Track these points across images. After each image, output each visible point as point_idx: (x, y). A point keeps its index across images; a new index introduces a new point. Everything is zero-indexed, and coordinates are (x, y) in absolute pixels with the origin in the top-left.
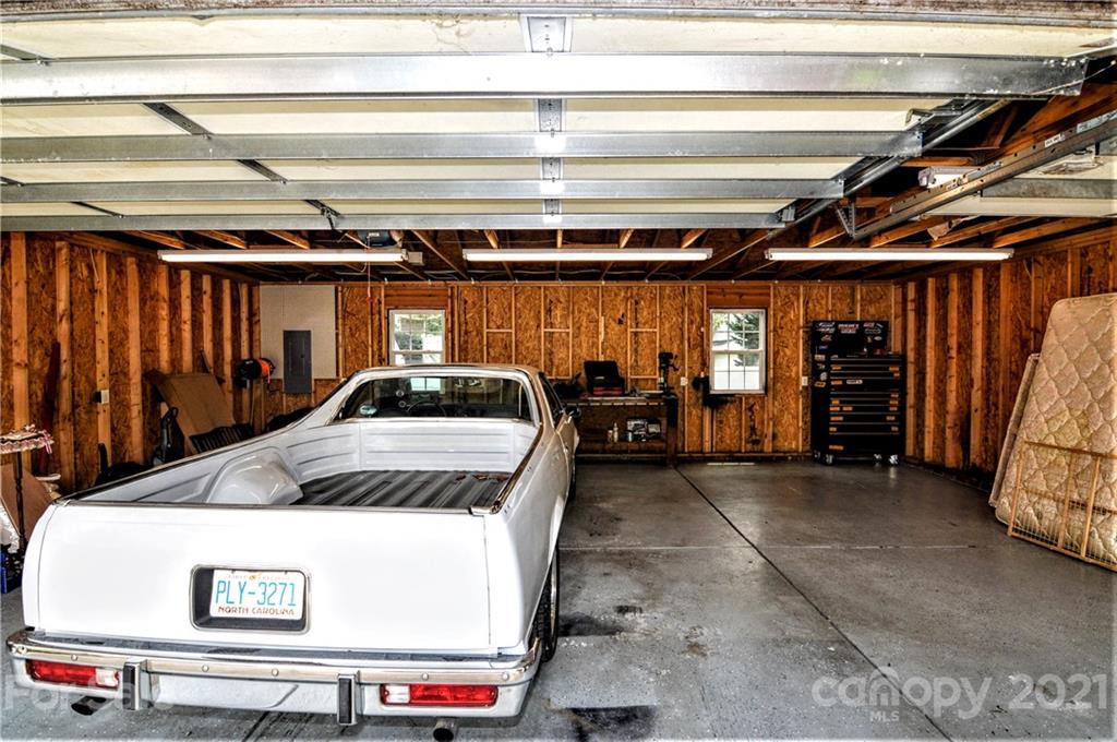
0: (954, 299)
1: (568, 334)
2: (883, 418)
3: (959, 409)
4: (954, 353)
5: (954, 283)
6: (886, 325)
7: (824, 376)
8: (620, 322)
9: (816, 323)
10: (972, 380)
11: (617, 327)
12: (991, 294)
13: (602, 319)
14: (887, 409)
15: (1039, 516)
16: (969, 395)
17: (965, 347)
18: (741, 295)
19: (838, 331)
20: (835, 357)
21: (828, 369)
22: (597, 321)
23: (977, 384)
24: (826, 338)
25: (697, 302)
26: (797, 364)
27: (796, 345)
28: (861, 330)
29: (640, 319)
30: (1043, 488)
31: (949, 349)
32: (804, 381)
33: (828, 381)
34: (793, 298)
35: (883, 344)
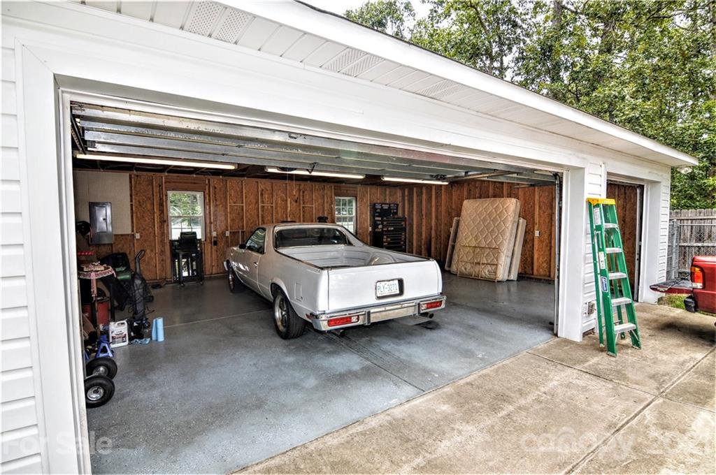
0: (424, 196)
1: (272, 207)
2: (399, 243)
3: (426, 238)
4: (424, 217)
5: (424, 191)
6: (398, 205)
7: (380, 226)
8: (296, 201)
9: (375, 204)
10: (431, 227)
11: (295, 204)
12: (438, 196)
13: (289, 200)
14: (401, 239)
15: (465, 269)
16: (431, 232)
17: (429, 215)
18: (347, 190)
19: (382, 207)
20: (385, 218)
21: (382, 224)
22: (286, 200)
23: (433, 228)
24: (378, 211)
25: (329, 193)
26: (367, 222)
27: (367, 213)
28: (389, 207)
29: (305, 200)
30: (466, 260)
31: (422, 215)
32: (370, 229)
33: (382, 229)
34: (365, 193)
35: (396, 213)
